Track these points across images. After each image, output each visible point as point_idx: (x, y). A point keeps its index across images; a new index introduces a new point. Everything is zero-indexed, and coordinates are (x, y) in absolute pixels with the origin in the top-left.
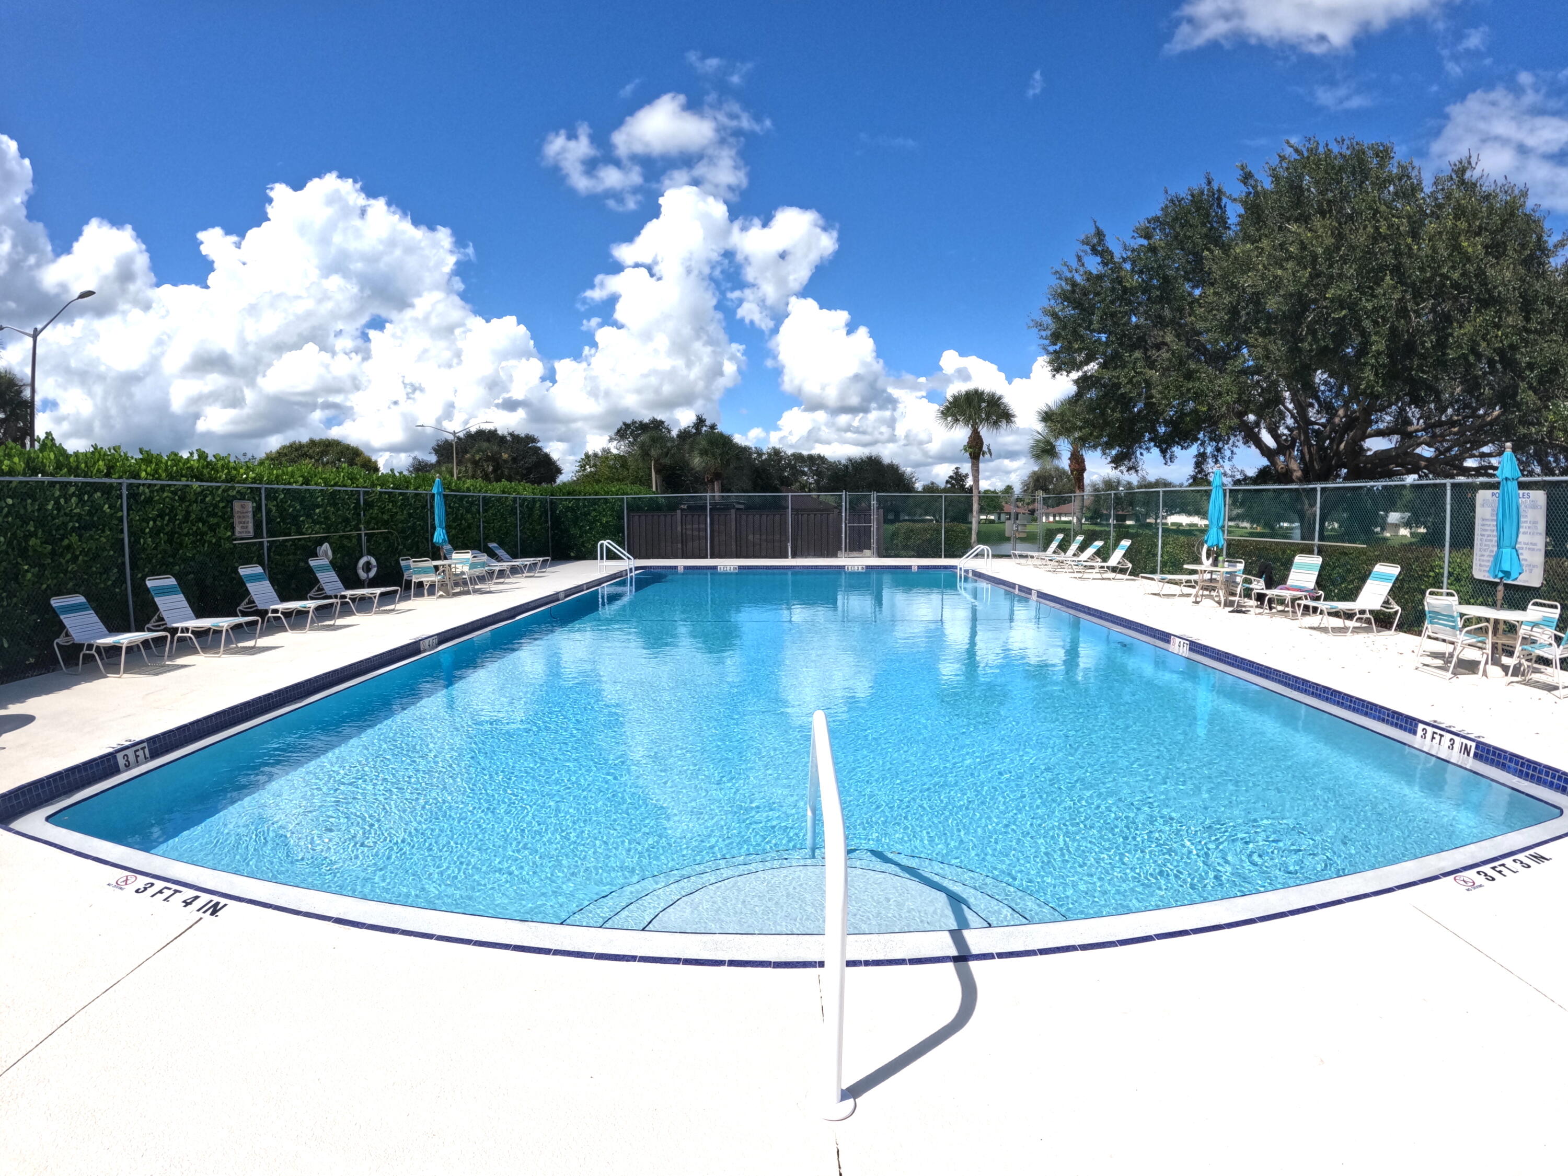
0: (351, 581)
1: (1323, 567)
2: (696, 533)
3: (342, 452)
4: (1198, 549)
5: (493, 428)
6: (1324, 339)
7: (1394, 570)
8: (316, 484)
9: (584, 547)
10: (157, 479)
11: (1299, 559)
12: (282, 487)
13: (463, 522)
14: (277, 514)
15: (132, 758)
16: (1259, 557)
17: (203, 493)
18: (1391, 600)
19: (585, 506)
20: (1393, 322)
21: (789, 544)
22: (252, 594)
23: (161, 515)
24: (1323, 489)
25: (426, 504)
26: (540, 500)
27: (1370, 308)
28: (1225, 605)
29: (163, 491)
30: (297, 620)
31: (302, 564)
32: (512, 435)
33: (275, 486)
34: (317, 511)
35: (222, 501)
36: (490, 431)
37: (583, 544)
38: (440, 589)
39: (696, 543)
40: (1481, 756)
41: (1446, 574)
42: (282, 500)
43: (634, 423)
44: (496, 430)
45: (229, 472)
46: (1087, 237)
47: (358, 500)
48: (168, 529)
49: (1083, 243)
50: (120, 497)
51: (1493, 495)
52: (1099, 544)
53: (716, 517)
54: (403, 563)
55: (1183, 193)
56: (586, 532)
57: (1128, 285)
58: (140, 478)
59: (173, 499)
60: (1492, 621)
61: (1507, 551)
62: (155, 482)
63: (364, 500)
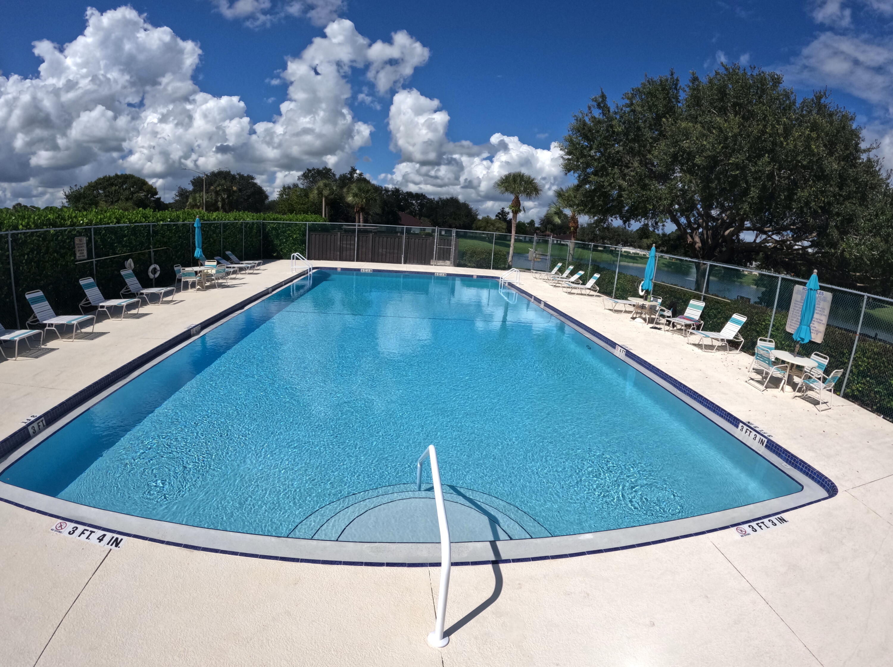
0: (146, 283)
1: (705, 308)
2: (348, 246)
3: (135, 182)
4: (637, 285)
5: (228, 171)
6: (724, 183)
7: (744, 319)
8: (124, 223)
9: (282, 251)
10: (29, 229)
11: (692, 302)
12: (104, 226)
13: (211, 239)
14: (101, 243)
15: (36, 428)
16: (671, 296)
17: (56, 234)
18: (739, 335)
19: (283, 227)
20: (765, 181)
21: (403, 256)
22: (88, 296)
23: (32, 251)
24: (711, 265)
25: (190, 230)
26: (256, 223)
27: (753, 170)
28: (649, 322)
29: (33, 236)
30: (116, 312)
31: (116, 272)
32: (239, 174)
33: (100, 226)
34: (125, 239)
35: (68, 238)
36: (226, 172)
37: (281, 250)
38: (198, 285)
39: (348, 253)
40: (769, 447)
41: (771, 325)
42: (103, 234)
43: (314, 169)
44: (230, 172)
45: (72, 221)
46: (596, 98)
47: (149, 230)
48: (36, 259)
49: (593, 100)
50: (7, 242)
51: (803, 289)
52: (582, 273)
53: (361, 238)
54: (176, 269)
55: (656, 78)
56: (284, 243)
57: (616, 130)
58: (18, 229)
59: (38, 240)
60: (790, 365)
61: (804, 327)
62: (28, 231)
63: (153, 230)
